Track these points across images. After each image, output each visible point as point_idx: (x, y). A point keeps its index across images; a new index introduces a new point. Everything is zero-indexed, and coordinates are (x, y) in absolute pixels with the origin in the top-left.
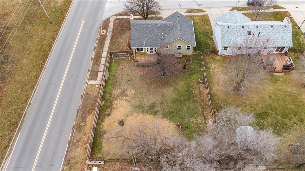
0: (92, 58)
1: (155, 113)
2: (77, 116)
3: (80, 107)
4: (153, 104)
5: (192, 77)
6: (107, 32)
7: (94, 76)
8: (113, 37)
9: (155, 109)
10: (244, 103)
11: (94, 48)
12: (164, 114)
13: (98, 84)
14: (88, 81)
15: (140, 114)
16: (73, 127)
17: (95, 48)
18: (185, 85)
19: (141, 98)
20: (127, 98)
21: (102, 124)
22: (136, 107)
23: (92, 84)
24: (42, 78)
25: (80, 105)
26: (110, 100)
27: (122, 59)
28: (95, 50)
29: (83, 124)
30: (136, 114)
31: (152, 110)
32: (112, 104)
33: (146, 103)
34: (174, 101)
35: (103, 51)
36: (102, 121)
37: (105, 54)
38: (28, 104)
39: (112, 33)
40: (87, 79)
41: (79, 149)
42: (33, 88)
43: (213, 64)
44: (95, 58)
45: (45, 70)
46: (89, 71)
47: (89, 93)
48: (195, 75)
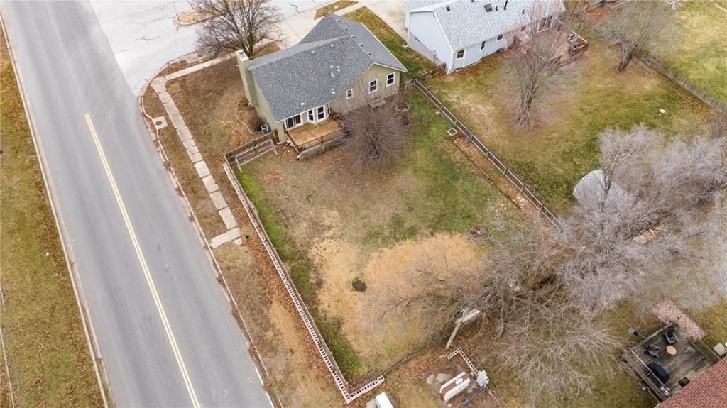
0: (178, 189)
1: (412, 232)
3: (232, 303)
4: (393, 217)
5: (430, 134)
6: (168, 120)
7: (213, 225)
8: (192, 126)
9: (406, 225)
10: (550, 139)
11: (164, 168)
12: (430, 226)
13: (238, 238)
14: (210, 242)
15: (384, 249)
16: (252, 352)
17: (167, 166)
18: (428, 155)
19: (362, 218)
20: (331, 232)
21: (320, 308)
22: (365, 241)
23: (223, 242)
24: (81, 288)
25: (228, 299)
26: (299, 253)
27: (258, 160)
28: (170, 170)
29: (270, 334)
30: (376, 254)
31: (400, 231)
32: (308, 259)
33: (380, 223)
34: (431, 193)
35: (194, 164)
36: (315, 303)
37: (202, 168)
38: (94, 362)
39: (183, 115)
40: (201, 239)
41: (303, 386)
42: (78, 321)
43: (450, 95)
44: (186, 185)
45: (75, 266)
46: (192, 219)
47: (231, 264)
48: (432, 127)
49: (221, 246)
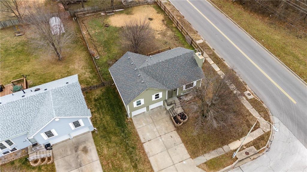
49: (199, 40)
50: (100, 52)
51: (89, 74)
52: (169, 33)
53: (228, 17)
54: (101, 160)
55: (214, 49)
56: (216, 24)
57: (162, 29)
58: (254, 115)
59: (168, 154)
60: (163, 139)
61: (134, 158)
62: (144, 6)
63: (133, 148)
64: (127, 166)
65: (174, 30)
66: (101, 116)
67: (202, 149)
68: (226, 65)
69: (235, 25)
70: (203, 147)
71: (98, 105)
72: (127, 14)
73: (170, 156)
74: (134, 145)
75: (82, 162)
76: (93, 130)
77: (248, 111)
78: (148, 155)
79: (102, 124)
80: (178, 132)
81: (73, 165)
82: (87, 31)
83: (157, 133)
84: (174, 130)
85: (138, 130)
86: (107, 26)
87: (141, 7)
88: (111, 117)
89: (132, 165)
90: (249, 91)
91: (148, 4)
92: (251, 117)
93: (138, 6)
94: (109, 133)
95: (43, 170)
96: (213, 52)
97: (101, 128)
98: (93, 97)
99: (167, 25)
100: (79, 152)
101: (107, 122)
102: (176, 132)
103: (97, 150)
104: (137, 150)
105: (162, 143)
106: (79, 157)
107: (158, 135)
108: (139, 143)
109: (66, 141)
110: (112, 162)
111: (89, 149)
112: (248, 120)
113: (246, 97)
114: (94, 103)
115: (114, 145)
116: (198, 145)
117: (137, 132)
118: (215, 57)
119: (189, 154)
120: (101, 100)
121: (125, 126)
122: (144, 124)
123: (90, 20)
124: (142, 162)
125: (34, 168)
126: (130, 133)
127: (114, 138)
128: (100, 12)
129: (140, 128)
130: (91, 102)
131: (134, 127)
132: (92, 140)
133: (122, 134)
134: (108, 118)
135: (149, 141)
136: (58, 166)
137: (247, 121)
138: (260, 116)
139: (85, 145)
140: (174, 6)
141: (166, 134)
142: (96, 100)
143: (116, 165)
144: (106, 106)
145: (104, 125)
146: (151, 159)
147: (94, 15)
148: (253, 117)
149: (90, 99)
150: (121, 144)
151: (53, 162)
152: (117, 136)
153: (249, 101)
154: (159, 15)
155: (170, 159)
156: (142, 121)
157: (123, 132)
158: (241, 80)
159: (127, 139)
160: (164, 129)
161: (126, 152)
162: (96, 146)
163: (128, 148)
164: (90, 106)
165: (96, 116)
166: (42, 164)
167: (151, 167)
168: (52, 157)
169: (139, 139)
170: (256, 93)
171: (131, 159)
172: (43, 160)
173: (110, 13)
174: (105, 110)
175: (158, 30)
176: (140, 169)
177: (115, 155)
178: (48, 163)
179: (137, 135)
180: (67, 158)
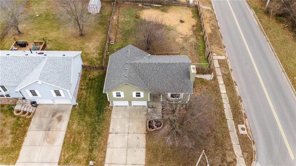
2: (220, 34)
7: (223, 64)
20: (182, 36)
23: (220, 56)
35: (226, 93)
46: (232, 70)
49: (222, 55)
50: (118, 38)
51: (98, 55)
52: (193, 40)
53: (268, 41)
54: (67, 132)
55: (233, 70)
56: (250, 44)
57: (187, 34)
58: (235, 152)
59: (126, 152)
60: (129, 137)
61: (94, 142)
62: (183, 7)
63: (99, 133)
64: (85, 146)
65: (199, 38)
66: (87, 94)
67: (160, 162)
68: (235, 90)
69: (272, 52)
70: (162, 160)
71: (90, 84)
72: (163, 11)
73: (127, 155)
74: (101, 131)
75: (52, 127)
76: (75, 104)
77: (232, 145)
78: (108, 145)
79: (84, 102)
80: (146, 136)
81: (44, 127)
82: (118, 17)
83: (127, 129)
84: (144, 132)
85: (112, 120)
86: (137, 17)
87: (179, 8)
88: (94, 99)
89: (89, 148)
90: (246, 125)
91: (188, 7)
92: (231, 153)
93: (177, 6)
94: (86, 112)
95: (20, 121)
96: (229, 72)
97: (82, 105)
98: (90, 76)
99: (195, 31)
100: (55, 118)
101: (90, 101)
102: (144, 135)
103: (69, 123)
104: (100, 137)
105: (127, 140)
106: (52, 122)
107: (127, 131)
108: (106, 131)
109: (50, 105)
110: (74, 138)
111: (63, 119)
112: (226, 154)
113: (238, 131)
114: (87, 81)
115: (84, 124)
116: (158, 156)
117: (110, 121)
118: (228, 78)
119: (146, 161)
120: (94, 81)
121: (103, 111)
122: (120, 116)
123: (126, 8)
124: (98, 149)
125: (14, 116)
126: (104, 120)
127: (87, 119)
128: (139, 3)
129: (115, 118)
130: (86, 79)
131: (110, 116)
132: (69, 112)
133: (96, 118)
134: (92, 99)
135: (116, 133)
136: (33, 122)
137: (224, 155)
138: (242, 156)
139: (62, 114)
140: (215, 15)
141: (134, 134)
142: (90, 79)
143: (76, 142)
144: (95, 88)
145: (85, 104)
146: (109, 151)
147: (132, 4)
148: (234, 153)
149: (86, 77)
150: (90, 126)
151: (32, 118)
152: (91, 118)
153: (238, 136)
154: (193, 19)
155: (126, 157)
156: (120, 113)
157: (99, 116)
158: (244, 111)
159: (98, 124)
160: (135, 128)
161: (91, 134)
162: (70, 119)
163: (94, 132)
164: (83, 83)
165: (83, 93)
166: (22, 116)
167: (105, 157)
168: (32, 113)
169: (108, 128)
170: (252, 130)
171: (92, 142)
172: (24, 113)
173: (147, 6)
174: (93, 91)
175: (183, 34)
176: (94, 155)
177: (79, 133)
178: (27, 117)
179: (109, 124)
180: (43, 119)
